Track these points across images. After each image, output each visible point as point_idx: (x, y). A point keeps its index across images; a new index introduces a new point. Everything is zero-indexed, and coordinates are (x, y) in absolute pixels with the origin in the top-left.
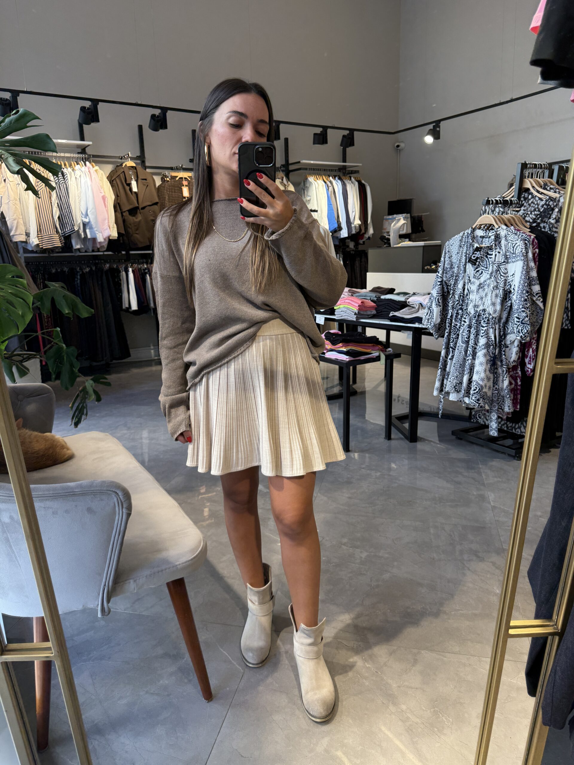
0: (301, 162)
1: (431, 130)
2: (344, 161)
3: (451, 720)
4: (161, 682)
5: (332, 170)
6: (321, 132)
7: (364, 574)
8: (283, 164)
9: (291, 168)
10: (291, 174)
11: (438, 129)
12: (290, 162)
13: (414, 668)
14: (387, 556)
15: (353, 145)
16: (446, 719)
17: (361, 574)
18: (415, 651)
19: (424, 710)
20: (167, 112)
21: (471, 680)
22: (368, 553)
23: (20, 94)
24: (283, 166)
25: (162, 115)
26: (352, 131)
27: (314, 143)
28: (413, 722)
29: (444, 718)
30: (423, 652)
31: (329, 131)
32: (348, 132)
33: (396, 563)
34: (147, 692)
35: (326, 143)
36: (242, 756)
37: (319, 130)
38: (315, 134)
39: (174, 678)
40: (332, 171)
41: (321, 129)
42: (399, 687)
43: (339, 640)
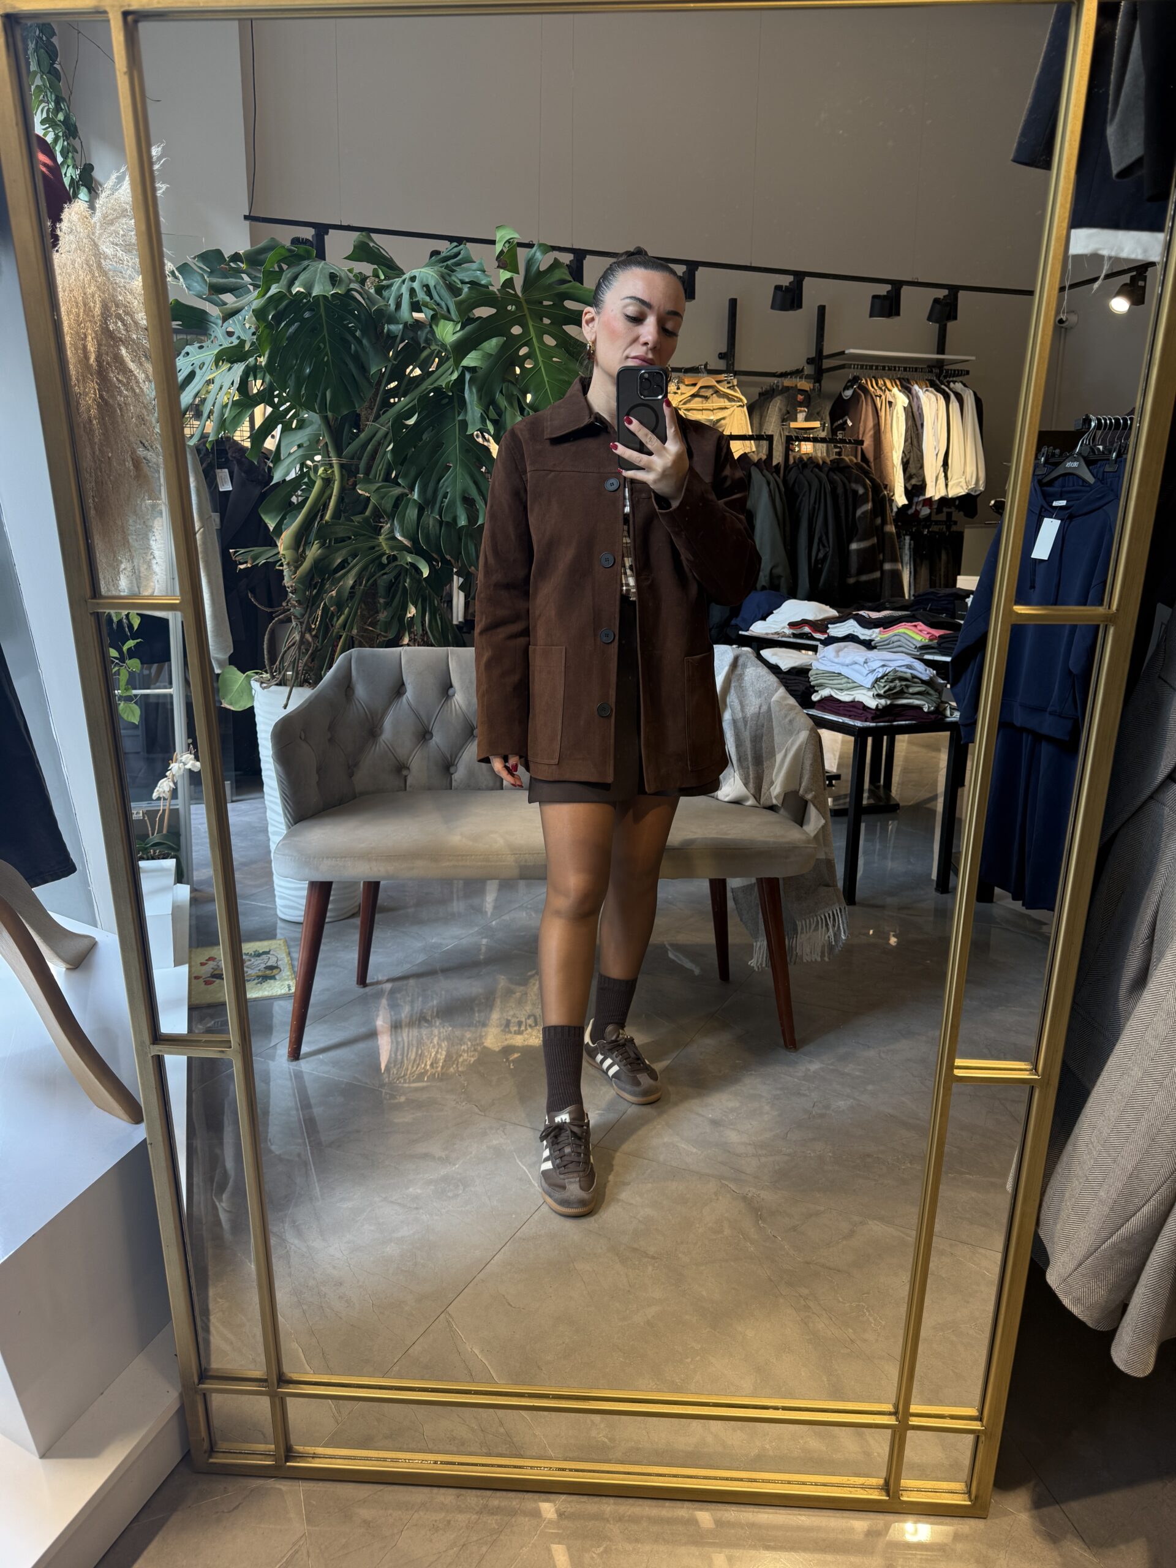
0: (847, 352)
1: (1125, 285)
2: (941, 350)
3: (883, 1323)
4: (411, 1190)
5: (916, 369)
6: (888, 292)
7: (805, 1095)
8: (810, 357)
9: (827, 364)
10: (825, 375)
11: (1141, 283)
12: (825, 353)
13: (844, 1242)
14: (857, 1073)
15: (955, 318)
16: (875, 1320)
17: (799, 1093)
18: (856, 1219)
19: (839, 1302)
20: (585, 258)
21: (944, 1276)
22: (822, 1065)
23: (330, 231)
24: (810, 361)
25: (574, 266)
26: (954, 290)
27: (871, 316)
28: (813, 1313)
29: (871, 1319)
30: (870, 1222)
31: (905, 290)
32: (946, 292)
33: (870, 1087)
34: (385, 1199)
35: (898, 314)
36: (509, 1304)
37: (883, 290)
38: (875, 297)
39: (432, 1187)
40: (916, 371)
41: (889, 287)
42: (808, 1263)
43: (723, 1182)
